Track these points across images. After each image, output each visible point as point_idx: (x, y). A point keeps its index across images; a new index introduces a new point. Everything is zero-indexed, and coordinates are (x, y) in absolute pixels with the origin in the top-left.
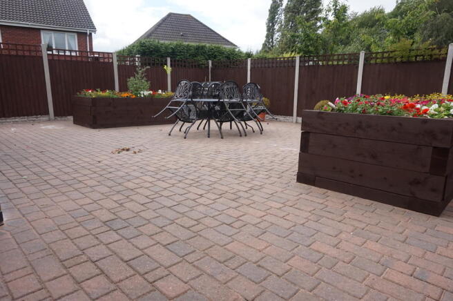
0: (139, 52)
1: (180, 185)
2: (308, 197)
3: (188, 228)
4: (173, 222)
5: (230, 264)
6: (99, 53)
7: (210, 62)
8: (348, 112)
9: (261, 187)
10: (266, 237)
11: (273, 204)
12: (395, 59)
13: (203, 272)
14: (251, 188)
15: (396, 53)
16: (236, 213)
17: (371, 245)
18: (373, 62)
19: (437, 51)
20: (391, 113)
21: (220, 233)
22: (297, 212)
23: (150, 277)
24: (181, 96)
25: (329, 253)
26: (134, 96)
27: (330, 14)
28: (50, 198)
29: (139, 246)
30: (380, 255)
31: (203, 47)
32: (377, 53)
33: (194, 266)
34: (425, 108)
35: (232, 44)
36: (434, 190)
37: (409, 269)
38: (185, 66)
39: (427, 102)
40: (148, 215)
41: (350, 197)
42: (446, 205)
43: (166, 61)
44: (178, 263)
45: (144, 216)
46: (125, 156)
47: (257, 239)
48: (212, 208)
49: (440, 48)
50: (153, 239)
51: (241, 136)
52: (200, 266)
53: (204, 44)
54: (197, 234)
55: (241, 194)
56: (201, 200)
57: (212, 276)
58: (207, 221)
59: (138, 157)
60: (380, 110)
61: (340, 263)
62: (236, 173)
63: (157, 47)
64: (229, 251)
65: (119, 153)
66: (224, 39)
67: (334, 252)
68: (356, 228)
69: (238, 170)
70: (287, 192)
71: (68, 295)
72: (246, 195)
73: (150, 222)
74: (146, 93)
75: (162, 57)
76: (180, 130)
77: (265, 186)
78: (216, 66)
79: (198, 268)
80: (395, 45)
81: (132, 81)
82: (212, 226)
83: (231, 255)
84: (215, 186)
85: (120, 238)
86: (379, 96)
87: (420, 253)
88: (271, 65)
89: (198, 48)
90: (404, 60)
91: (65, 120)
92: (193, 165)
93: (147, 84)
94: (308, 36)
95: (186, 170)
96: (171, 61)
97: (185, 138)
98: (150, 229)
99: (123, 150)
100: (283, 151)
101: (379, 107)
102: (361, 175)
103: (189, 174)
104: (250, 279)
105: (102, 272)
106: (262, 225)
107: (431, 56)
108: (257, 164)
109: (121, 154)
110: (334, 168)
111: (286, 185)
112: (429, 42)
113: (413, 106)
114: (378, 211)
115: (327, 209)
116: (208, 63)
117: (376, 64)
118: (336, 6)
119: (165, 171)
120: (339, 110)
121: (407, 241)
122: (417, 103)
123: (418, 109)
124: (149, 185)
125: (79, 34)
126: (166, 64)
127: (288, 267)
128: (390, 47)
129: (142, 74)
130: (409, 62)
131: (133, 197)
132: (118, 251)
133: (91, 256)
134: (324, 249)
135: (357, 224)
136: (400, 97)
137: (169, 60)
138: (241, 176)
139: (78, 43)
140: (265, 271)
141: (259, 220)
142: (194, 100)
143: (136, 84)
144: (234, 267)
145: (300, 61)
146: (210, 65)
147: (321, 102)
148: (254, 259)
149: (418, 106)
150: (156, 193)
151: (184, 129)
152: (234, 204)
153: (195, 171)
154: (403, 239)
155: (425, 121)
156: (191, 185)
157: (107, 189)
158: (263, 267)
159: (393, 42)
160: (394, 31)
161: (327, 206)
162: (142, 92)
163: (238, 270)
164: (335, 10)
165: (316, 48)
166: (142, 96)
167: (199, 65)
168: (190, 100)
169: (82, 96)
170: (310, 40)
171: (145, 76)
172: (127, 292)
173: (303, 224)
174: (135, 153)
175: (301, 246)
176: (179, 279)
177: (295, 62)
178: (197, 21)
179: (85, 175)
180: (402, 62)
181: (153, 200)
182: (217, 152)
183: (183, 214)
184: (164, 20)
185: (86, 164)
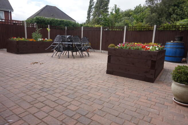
0: (36, 22)
1: (63, 76)
2: (111, 78)
3: (72, 90)
4: (66, 88)
5: (90, 100)
6: (16, 21)
7: (66, 27)
8: (124, 49)
9: (94, 76)
10: (100, 91)
11: (100, 81)
12: (137, 29)
13: (82, 103)
14: (91, 76)
15: (137, 27)
16: (88, 85)
17: (134, 92)
18: (129, 30)
19: (150, 27)
20: (138, 49)
21: (84, 91)
22: (109, 83)
23: (65, 105)
24: (57, 41)
25: (122, 95)
26: (35, 41)
27: (114, 11)
28: (13, 82)
29: (56, 96)
30: (137, 95)
31: (63, 21)
32: (131, 27)
33: (79, 101)
34: (148, 47)
35: (73, 20)
36: (152, 74)
37: (146, 98)
38: (56, 29)
39: (149, 45)
40: (56, 86)
41: (125, 78)
42: (155, 79)
43: (48, 26)
44: (73, 101)
45: (54, 87)
46: (37, 65)
47: (97, 92)
48: (79, 83)
49: (151, 26)
50: (60, 94)
51: (81, 57)
52: (80, 101)
53: (63, 20)
54: (76, 92)
55: (87, 78)
56: (74, 81)
57: (86, 104)
58: (78, 87)
59: (42, 66)
60: (135, 48)
61: (126, 98)
62: (84, 71)
63: (44, 20)
64: (89, 96)
65: (34, 64)
66: (70, 17)
67: (123, 95)
68: (129, 87)
69: (84, 70)
70: (104, 77)
71: (37, 112)
72: (90, 78)
73: (57, 89)
74: (40, 39)
75: (46, 24)
76: (56, 55)
77: (96, 75)
78: (68, 29)
79: (80, 102)
80: (137, 24)
81: (34, 34)
82: (81, 89)
83: (90, 97)
84: (77, 75)
85: (48, 94)
86: (133, 43)
87: (149, 93)
88: (91, 30)
89: (61, 21)
90: (140, 30)
91: (2, 50)
92: (66, 68)
93: (41, 36)
94: (106, 19)
95: (64, 70)
96: (50, 26)
97: (59, 58)
98: (58, 91)
99: (35, 63)
100: (99, 63)
101: (135, 47)
102: (129, 70)
103: (66, 72)
104: (98, 104)
105: (46, 105)
106: (98, 88)
107: (148, 29)
108: (90, 68)
109: (35, 65)
110: (120, 68)
111: (102, 75)
112: (148, 24)
113: (145, 47)
114: (135, 82)
115: (119, 82)
116: (65, 28)
117: (130, 31)
118: (116, 8)
119: (56, 71)
120: (121, 48)
121: (145, 90)
122: (146, 46)
123: (147, 48)
124: (51, 76)
125: (5, 11)
126: (48, 27)
127: (110, 100)
128: (135, 25)
129: (39, 31)
130: (141, 31)
131: (47, 80)
132: (49, 98)
133: (40, 100)
134: (120, 94)
135: (129, 86)
136: (139, 44)
137: (49, 26)
138: (86, 72)
139: (5, 16)
140: (103, 101)
141: (96, 86)
142: (63, 43)
143: (36, 35)
144: (92, 101)
145: (102, 29)
146: (66, 29)
147: (111, 45)
148: (98, 98)
149: (146, 47)
150: (56, 79)
151: (57, 55)
152: (86, 82)
153: (68, 71)
154: (144, 90)
155: (149, 52)
156: (68, 76)
157: (35, 78)
158: (101, 100)
159: (136, 23)
160: (136, 19)
161: (118, 81)
162: (38, 39)
163: (94, 101)
164: (115, 10)
165: (109, 24)
166: (39, 41)
167: (61, 28)
168: (61, 43)
169: (11, 40)
170: (106, 20)
171: (40, 32)
172: (58, 110)
173: (112, 87)
174: (41, 64)
175: (112, 94)
176: (75, 105)
177: (101, 29)
178: (59, 9)
179: (23, 73)
180: (139, 31)
181: (55, 81)
182: (74, 64)
183: (69, 85)
184: (44, 8)
185: (21, 69)
